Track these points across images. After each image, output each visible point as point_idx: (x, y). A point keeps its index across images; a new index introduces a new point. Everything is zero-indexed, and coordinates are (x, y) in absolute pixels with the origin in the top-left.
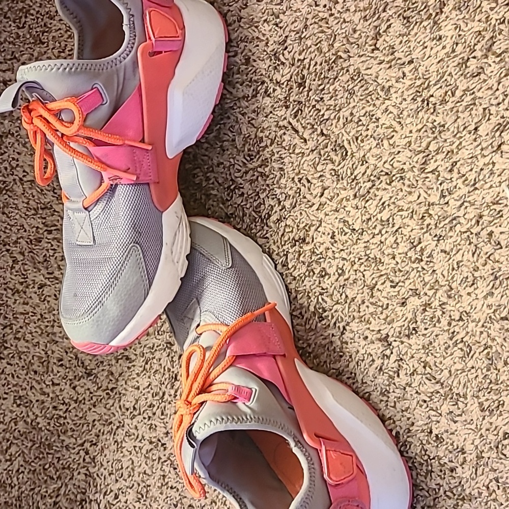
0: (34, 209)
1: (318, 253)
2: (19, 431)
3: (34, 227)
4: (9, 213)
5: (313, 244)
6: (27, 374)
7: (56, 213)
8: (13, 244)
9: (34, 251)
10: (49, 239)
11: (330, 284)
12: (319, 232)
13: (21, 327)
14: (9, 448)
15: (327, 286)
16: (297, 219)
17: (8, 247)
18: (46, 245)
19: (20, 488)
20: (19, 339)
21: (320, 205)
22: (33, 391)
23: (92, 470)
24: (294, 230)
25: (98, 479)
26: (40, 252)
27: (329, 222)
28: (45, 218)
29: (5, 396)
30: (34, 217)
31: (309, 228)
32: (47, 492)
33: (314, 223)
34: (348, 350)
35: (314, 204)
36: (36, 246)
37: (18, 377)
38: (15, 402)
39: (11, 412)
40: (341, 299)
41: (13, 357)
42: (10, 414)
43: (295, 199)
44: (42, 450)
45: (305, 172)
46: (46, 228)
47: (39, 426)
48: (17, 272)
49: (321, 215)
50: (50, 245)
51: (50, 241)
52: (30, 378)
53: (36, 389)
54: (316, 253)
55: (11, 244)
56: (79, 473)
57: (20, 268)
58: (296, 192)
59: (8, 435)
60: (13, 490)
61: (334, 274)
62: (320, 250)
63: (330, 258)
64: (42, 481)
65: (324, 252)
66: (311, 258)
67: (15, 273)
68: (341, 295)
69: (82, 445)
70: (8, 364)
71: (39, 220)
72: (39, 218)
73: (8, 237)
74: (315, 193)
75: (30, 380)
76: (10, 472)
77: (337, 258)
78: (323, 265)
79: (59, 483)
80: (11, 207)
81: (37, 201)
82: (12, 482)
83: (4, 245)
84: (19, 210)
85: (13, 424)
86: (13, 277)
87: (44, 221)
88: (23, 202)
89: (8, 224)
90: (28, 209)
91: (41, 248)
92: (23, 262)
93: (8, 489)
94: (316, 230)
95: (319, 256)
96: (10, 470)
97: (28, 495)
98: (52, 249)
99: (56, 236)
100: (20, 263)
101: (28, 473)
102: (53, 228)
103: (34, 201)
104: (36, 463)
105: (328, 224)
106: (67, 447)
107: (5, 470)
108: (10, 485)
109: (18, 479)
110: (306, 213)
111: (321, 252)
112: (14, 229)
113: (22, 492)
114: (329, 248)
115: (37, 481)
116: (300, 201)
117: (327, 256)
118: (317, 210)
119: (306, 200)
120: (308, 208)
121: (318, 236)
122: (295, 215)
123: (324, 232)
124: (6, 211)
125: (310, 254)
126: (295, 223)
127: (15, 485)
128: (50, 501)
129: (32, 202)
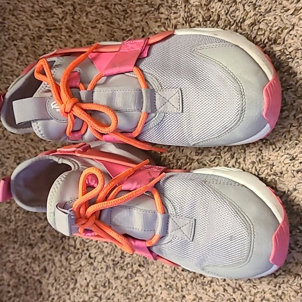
0: (38, 12)
1: (287, 53)
3: (37, 27)
4: (18, 15)
5: (283, 46)
6: (25, 141)
7: (55, 16)
8: (20, 40)
9: (36, 47)
10: (48, 37)
12: (291, 35)
15: (293, 82)
16: (270, 23)
17: (15, 42)
18: (45, 41)
19: (16, 223)
21: (295, 10)
22: (30, 154)
24: (266, 32)
26: (41, 47)
28: (46, 20)
29: (8, 156)
30: (38, 18)
31: (282, 31)
32: (36, 228)
33: (287, 26)
35: (289, 10)
36: (38, 42)
37: (18, 143)
38: (15, 161)
43: (270, 5)
46: (46, 28)
48: (21, 62)
50: (48, 41)
51: (49, 38)
52: (28, 144)
53: (32, 153)
54: (285, 53)
55: (18, 40)
57: (24, 60)
60: (11, 224)
62: (290, 50)
63: (298, 58)
64: (34, 220)
65: (294, 52)
67: (20, 64)
71: (42, 21)
72: (41, 19)
73: (16, 34)
75: (27, 146)
76: (10, 211)
78: (290, 64)
80: (20, 10)
81: (41, 5)
82: (11, 218)
83: (13, 41)
84: (25, 12)
86: (18, 66)
87: (45, 21)
88: (29, 6)
89: (17, 24)
90: (34, 12)
91: (42, 44)
92: (27, 54)
93: (8, 223)
94: (288, 33)
95: (288, 57)
96: (9, 210)
97: (22, 229)
98: (50, 45)
99: (54, 35)
100: (24, 55)
101: (23, 213)
102: (52, 28)
103: (38, 5)
107: (6, 209)
108: (9, 220)
109: (15, 217)
110: (280, 17)
111: (290, 53)
112: (21, 28)
113: (18, 227)
114: (299, 49)
115: (29, 220)
116: (275, 8)
117: (296, 56)
118: (292, 14)
119: (282, 6)
120: (283, 12)
121: (289, 38)
122: (269, 19)
123: (296, 35)
124: (15, 13)
125: (280, 54)
126: (269, 26)
127: (13, 221)
128: (38, 235)
129: (36, 7)
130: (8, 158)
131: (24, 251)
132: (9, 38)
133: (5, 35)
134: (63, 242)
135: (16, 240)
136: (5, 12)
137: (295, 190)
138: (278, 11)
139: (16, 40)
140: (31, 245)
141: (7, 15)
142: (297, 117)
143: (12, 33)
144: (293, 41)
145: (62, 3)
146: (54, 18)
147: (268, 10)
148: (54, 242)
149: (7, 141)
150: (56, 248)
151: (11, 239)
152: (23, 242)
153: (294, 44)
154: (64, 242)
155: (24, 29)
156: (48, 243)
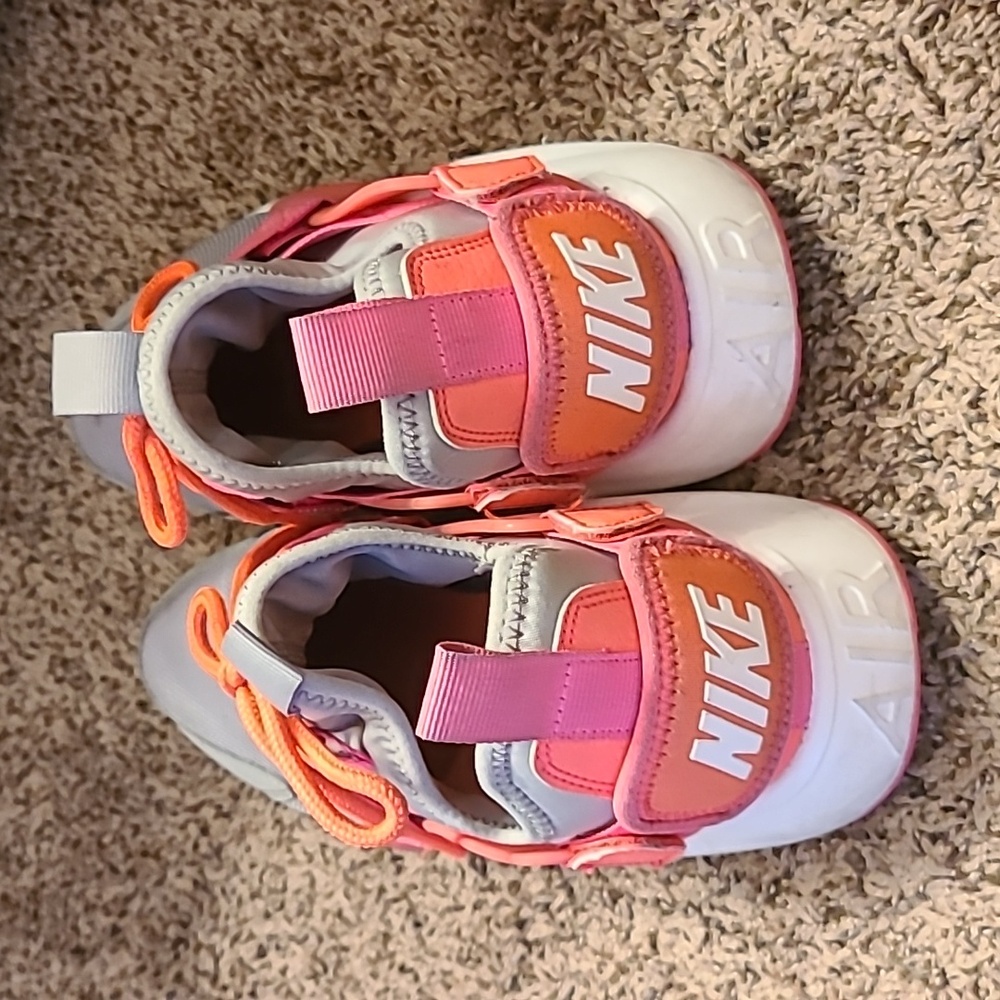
0: (154, 202)
1: (921, 440)
2: (53, 741)
3: (147, 248)
4: (93, 204)
5: (908, 414)
6: (87, 609)
7: (206, 222)
8: (93, 283)
11: (941, 537)
12: (936, 382)
13: (87, 494)
14: (24, 774)
15: (932, 540)
16: (872, 336)
19: (40, 872)
20: (77, 521)
21: (953, 304)
22: (97, 653)
23: (211, 875)
24: (859, 364)
25: (222, 901)
27: (972, 358)
28: (175, 230)
29: (31, 651)
30: (152, 223)
31: (907, 365)
32: (99, 896)
33: (924, 353)
34: (961, 732)
35: (933, 299)
37: (65, 612)
38: (51, 671)
39: (42, 691)
40: (969, 584)
41: (59, 562)
42: (36, 696)
43: (874, 278)
44: (101, 798)
45: (921, 203)
47: (103, 740)
49: (949, 335)
52: (93, 621)
53: (104, 651)
54: (914, 440)
55: (87, 284)
56: (180, 875)
58: (882, 260)
59: (26, 744)
60: (25, 873)
61: (959, 512)
62: (930, 431)
63: (954, 463)
64: (92, 871)
65: (941, 440)
66: (896, 454)
68: (970, 573)
69: (196, 809)
70: (48, 576)
71: (163, 233)
72: (162, 227)
73: (82, 265)
74: (942, 267)
75: (93, 627)
76: (23, 830)
77: (978, 467)
78: (928, 479)
79: (130, 886)
80: (100, 191)
81: (164, 184)
82: (25, 852)
83: (71, 284)
84: (116, 199)
85: (40, 721)
87: (173, 236)
88: (129, 181)
89: (88, 233)
90: (139, 200)
93: (14, 867)
94: (926, 375)
95: (921, 452)
96: (22, 826)
97: (56, 895)
101: (63, 844)
103: (156, 181)
104: (83, 826)
105: (969, 364)
106: (159, 807)
107: (12, 821)
108: (19, 859)
109: (38, 850)
110: (904, 321)
111: (930, 440)
112: (99, 247)
113: (43, 885)
114: (959, 431)
115: (80, 869)
116: (890, 287)
117: (947, 454)
118: (942, 316)
119: (910, 285)
120: (914, 306)
121: (929, 392)
122: (868, 322)
123: (950, 383)
124: (85, 196)
125: (895, 440)
126: (866, 344)
127: (29, 864)
128: (104, 921)
129: (149, 185)
130: (30, 658)
131: (56, 966)
132: (60, 274)
133: (49, 264)
134: (177, 957)
135: (33, 927)
136: (54, 191)
137: (923, 896)
138: (899, 299)
139: (82, 284)
140: (78, 951)
141: (59, 200)
142: (941, 656)
143: (71, 259)
144: (940, 403)
145: (229, 185)
146: (201, 229)
147: (866, 292)
148: (153, 954)
149: (31, 603)
150: (157, 973)
151: (20, 923)
152: (57, 937)
153: (942, 415)
154: (182, 956)
155: (109, 251)
156: (131, 954)
